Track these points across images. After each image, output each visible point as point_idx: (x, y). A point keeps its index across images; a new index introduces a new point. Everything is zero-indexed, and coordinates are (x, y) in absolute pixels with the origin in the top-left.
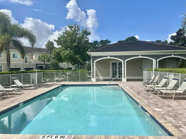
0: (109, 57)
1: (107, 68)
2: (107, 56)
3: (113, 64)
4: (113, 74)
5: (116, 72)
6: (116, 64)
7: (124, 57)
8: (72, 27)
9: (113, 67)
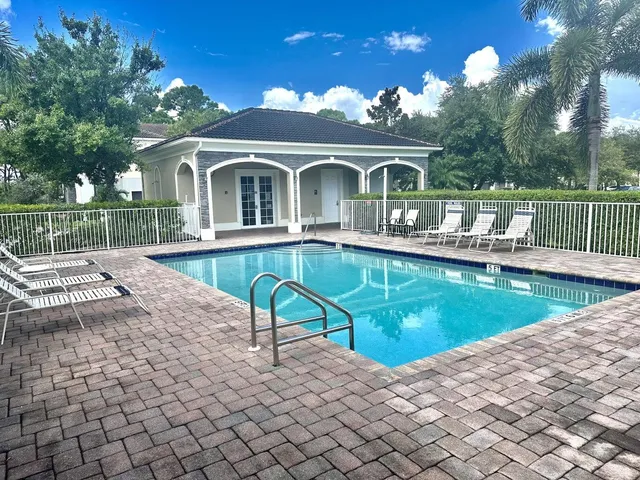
0: (252, 156)
1: (226, 192)
2: (247, 155)
3: (243, 180)
4: (245, 214)
5: (253, 205)
6: (251, 180)
7: (295, 160)
8: (82, 28)
9: (244, 189)
